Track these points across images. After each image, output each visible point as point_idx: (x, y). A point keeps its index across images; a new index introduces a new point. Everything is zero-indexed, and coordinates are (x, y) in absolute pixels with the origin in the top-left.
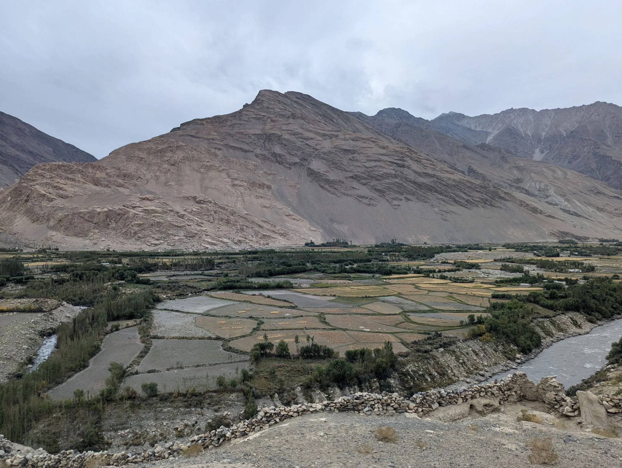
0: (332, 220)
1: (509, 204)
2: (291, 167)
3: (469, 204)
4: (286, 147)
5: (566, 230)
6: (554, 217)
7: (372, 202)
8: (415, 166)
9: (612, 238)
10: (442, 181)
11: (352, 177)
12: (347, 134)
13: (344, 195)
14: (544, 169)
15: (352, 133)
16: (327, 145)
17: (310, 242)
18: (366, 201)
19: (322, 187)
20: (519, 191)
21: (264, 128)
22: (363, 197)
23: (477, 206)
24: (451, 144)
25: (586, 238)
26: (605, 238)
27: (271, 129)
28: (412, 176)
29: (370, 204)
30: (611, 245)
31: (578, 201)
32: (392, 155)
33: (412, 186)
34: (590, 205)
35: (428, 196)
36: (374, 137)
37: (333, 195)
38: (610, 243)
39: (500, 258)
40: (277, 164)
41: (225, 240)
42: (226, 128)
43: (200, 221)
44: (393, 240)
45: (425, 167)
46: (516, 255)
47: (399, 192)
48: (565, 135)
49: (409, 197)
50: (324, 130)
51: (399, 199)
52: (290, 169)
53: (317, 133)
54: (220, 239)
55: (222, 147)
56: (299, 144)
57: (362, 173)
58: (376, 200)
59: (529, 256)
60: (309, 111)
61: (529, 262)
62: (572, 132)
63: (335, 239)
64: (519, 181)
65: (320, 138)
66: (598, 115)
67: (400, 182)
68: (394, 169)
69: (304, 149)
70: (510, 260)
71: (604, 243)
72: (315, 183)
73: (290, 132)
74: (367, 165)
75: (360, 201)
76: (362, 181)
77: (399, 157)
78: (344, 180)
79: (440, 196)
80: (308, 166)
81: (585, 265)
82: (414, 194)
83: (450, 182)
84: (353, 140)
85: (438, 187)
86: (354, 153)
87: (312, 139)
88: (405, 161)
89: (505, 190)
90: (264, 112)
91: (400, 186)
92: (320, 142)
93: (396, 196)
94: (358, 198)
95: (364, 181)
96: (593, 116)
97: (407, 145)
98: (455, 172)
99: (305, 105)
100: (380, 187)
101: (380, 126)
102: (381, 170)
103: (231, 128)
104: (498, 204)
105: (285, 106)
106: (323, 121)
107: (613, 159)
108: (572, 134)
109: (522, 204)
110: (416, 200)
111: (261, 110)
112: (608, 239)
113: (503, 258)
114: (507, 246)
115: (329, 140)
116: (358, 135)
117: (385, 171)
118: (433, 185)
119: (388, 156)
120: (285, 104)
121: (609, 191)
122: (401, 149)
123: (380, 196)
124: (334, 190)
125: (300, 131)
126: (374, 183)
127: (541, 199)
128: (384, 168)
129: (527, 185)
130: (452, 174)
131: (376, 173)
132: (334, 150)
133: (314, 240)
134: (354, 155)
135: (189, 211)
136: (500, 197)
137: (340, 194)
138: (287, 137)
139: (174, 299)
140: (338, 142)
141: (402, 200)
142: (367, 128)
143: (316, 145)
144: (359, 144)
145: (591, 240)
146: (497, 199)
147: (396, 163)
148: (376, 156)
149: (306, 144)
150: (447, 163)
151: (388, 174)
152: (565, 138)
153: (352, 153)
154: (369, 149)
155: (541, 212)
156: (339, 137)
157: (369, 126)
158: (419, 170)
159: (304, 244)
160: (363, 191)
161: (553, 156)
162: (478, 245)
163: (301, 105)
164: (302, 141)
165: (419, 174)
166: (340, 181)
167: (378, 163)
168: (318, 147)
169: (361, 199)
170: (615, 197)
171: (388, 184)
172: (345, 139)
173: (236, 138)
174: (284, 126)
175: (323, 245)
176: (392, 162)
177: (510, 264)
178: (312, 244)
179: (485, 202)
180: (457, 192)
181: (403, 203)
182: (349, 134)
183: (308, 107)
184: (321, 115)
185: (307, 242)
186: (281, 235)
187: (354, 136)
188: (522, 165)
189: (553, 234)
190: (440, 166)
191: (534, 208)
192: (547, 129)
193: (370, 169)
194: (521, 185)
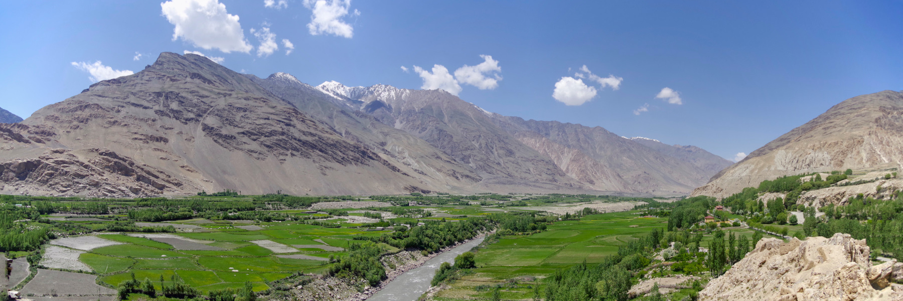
0: (224, 172)
1: (376, 162)
2: (187, 122)
3: (343, 161)
4: (183, 104)
5: (415, 185)
6: (408, 175)
7: (261, 156)
8: (299, 125)
9: (445, 192)
10: (323, 140)
11: (243, 133)
12: (240, 94)
13: (236, 148)
14: (401, 136)
15: (244, 93)
16: (222, 103)
17: (202, 192)
18: (255, 155)
19: (215, 141)
20: (383, 152)
21: (163, 87)
22: (252, 151)
23: (351, 163)
24: (332, 109)
25: (429, 192)
26: (441, 192)
27: (169, 88)
28: (297, 135)
29: (259, 158)
30: (444, 197)
31: (425, 163)
32: (280, 115)
33: (297, 143)
34: (432, 166)
35: (310, 153)
36: (265, 97)
37: (225, 149)
38: (444, 195)
39: (365, 207)
40: (174, 119)
41: (123, 188)
42: (129, 87)
43: (101, 170)
44: (279, 191)
45: (309, 127)
46: (377, 204)
47: (285, 148)
48: (417, 111)
49: (294, 152)
50: (218, 89)
51: (285, 154)
52: (186, 123)
53: (211, 91)
54: (119, 188)
55: (125, 105)
56: (195, 101)
57: (252, 129)
58: (265, 154)
59: (388, 205)
60: (206, 72)
61: (386, 210)
62: (422, 109)
63: (226, 189)
64: (383, 144)
65: (215, 97)
66: (439, 99)
67: (286, 139)
68: (281, 127)
69: (200, 106)
70: (373, 209)
71: (440, 196)
72: (209, 138)
73: (187, 90)
74: (257, 122)
75: (250, 155)
76: (252, 137)
77: (286, 116)
78: (237, 136)
79: (320, 153)
80: (203, 122)
81: (424, 212)
82: (298, 150)
83: (329, 141)
84: (245, 99)
85: (319, 145)
86: (245, 111)
87: (207, 97)
88: (291, 120)
89: (372, 151)
90: (164, 72)
91: (286, 142)
92: (214, 100)
93: (282, 151)
94: (249, 152)
95: (255, 137)
96: (436, 99)
97: (293, 106)
98: (334, 133)
99: (202, 66)
100: (268, 143)
101: (271, 89)
102: (269, 127)
103: (133, 87)
104: (367, 162)
105: (184, 67)
106: (218, 81)
107: (448, 133)
108: (422, 111)
109: (385, 163)
110: (299, 156)
111: (161, 71)
112: (443, 193)
113: (367, 207)
114: (373, 198)
115: (224, 98)
116: (250, 94)
117: (273, 128)
118: (315, 143)
119: (277, 115)
120: (184, 65)
121: (444, 157)
122: (288, 110)
123: (269, 151)
124: (227, 144)
125: (196, 89)
126: (263, 138)
127: (399, 160)
128: (273, 125)
129: (388, 148)
130: (331, 134)
131: (266, 130)
132: (227, 108)
133: (206, 190)
134: (246, 113)
135: (93, 162)
136: (369, 157)
137: (232, 148)
138: (184, 95)
139: (67, 237)
140: (230, 100)
141: (287, 155)
142: (258, 89)
143: (211, 102)
144: (251, 103)
145: (432, 193)
146: (366, 158)
147: (283, 122)
148: (266, 114)
149: (202, 102)
150: (328, 125)
151: (276, 131)
152: (417, 113)
153: (244, 111)
154: (260, 108)
155: (399, 171)
156: (232, 96)
157: (260, 87)
158: (303, 129)
159: (196, 193)
160: (254, 146)
161: (408, 126)
162: (350, 196)
163: (199, 66)
164: (198, 99)
165: (304, 133)
166: (232, 136)
167: (267, 121)
168: (212, 104)
169: (251, 153)
170: (448, 161)
171: (277, 140)
172: (238, 98)
173: (138, 96)
174: (182, 85)
175: (215, 195)
176: (280, 121)
177: (372, 212)
178: (203, 194)
179: (356, 160)
180: (334, 151)
181: (289, 158)
182: (241, 94)
183: (205, 68)
184: (216, 76)
185: (200, 192)
186: (176, 184)
187: (245, 95)
188: (386, 131)
189: (406, 188)
190: (321, 126)
191: (394, 167)
192: (405, 105)
193: (260, 126)
194: (386, 148)
